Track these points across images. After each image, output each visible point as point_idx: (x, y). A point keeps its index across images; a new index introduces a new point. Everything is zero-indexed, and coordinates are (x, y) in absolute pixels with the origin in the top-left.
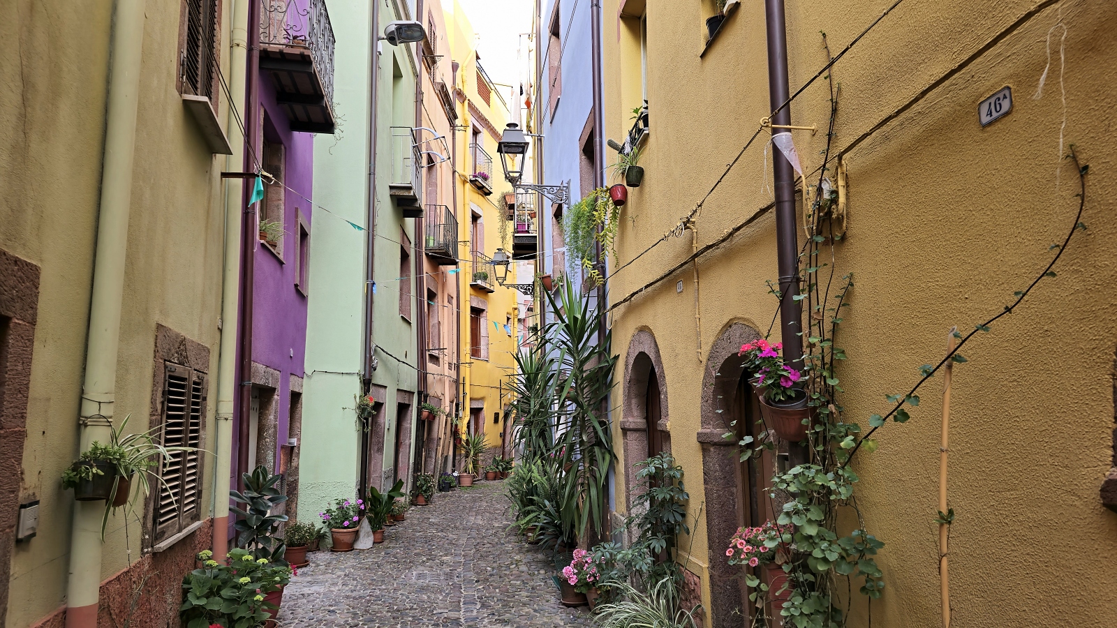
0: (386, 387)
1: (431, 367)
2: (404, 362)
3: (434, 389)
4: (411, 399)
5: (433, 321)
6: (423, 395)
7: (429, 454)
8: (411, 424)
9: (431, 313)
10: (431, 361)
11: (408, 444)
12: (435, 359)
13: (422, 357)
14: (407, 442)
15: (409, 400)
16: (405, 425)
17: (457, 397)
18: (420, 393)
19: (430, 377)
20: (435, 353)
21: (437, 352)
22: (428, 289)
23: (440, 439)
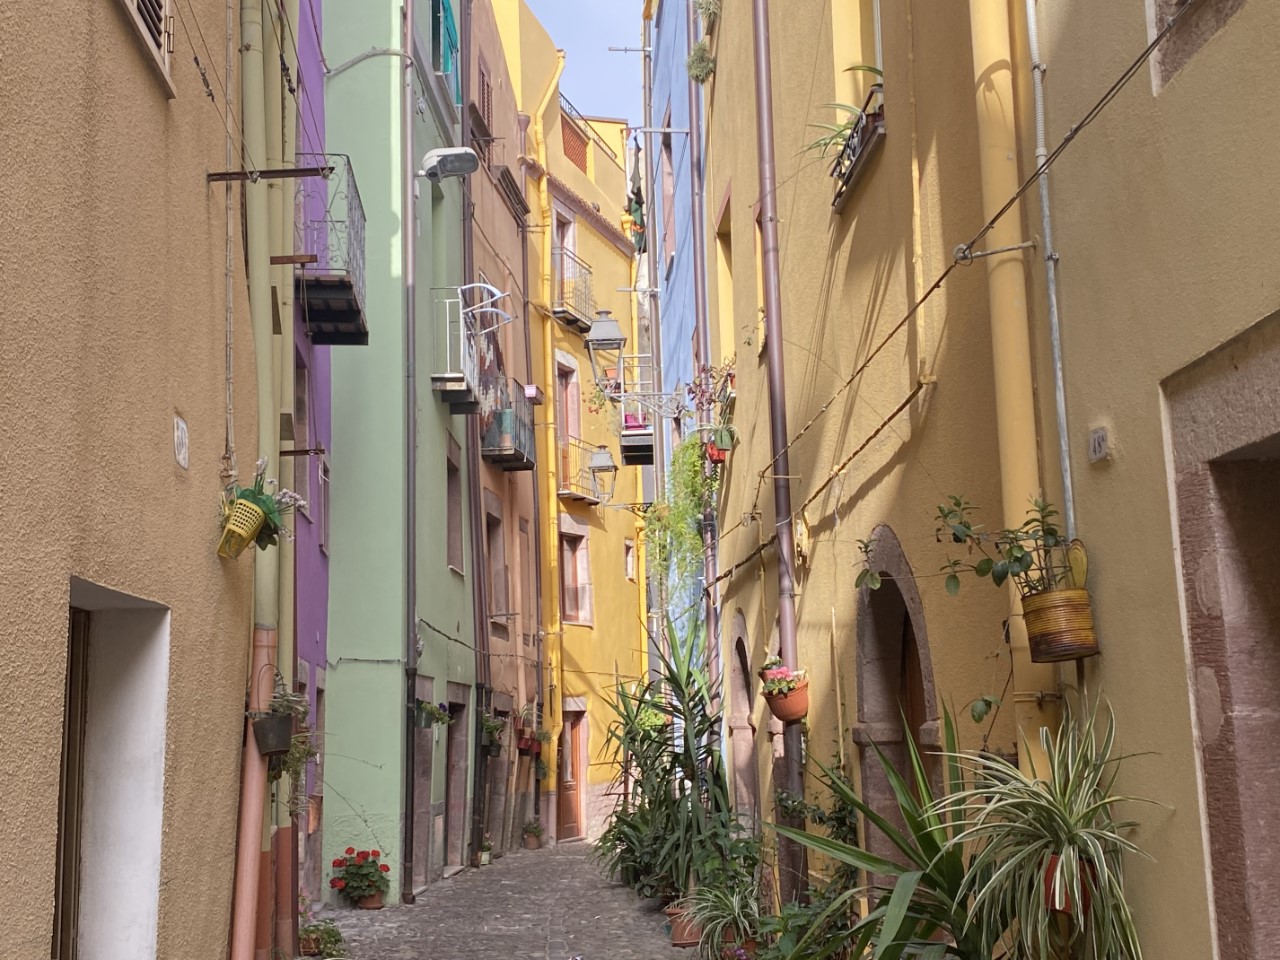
0: (432, 679)
1: (495, 641)
2: (456, 641)
3: (500, 681)
4: (466, 697)
5: (497, 566)
6: (484, 691)
7: (495, 787)
8: (467, 736)
9: (492, 553)
10: (494, 634)
11: (463, 768)
12: (501, 630)
13: (482, 629)
14: (462, 764)
15: (464, 699)
16: (458, 737)
17: (540, 691)
18: (479, 687)
19: (494, 662)
20: (502, 620)
21: (504, 618)
22: (489, 515)
23: (513, 763)
